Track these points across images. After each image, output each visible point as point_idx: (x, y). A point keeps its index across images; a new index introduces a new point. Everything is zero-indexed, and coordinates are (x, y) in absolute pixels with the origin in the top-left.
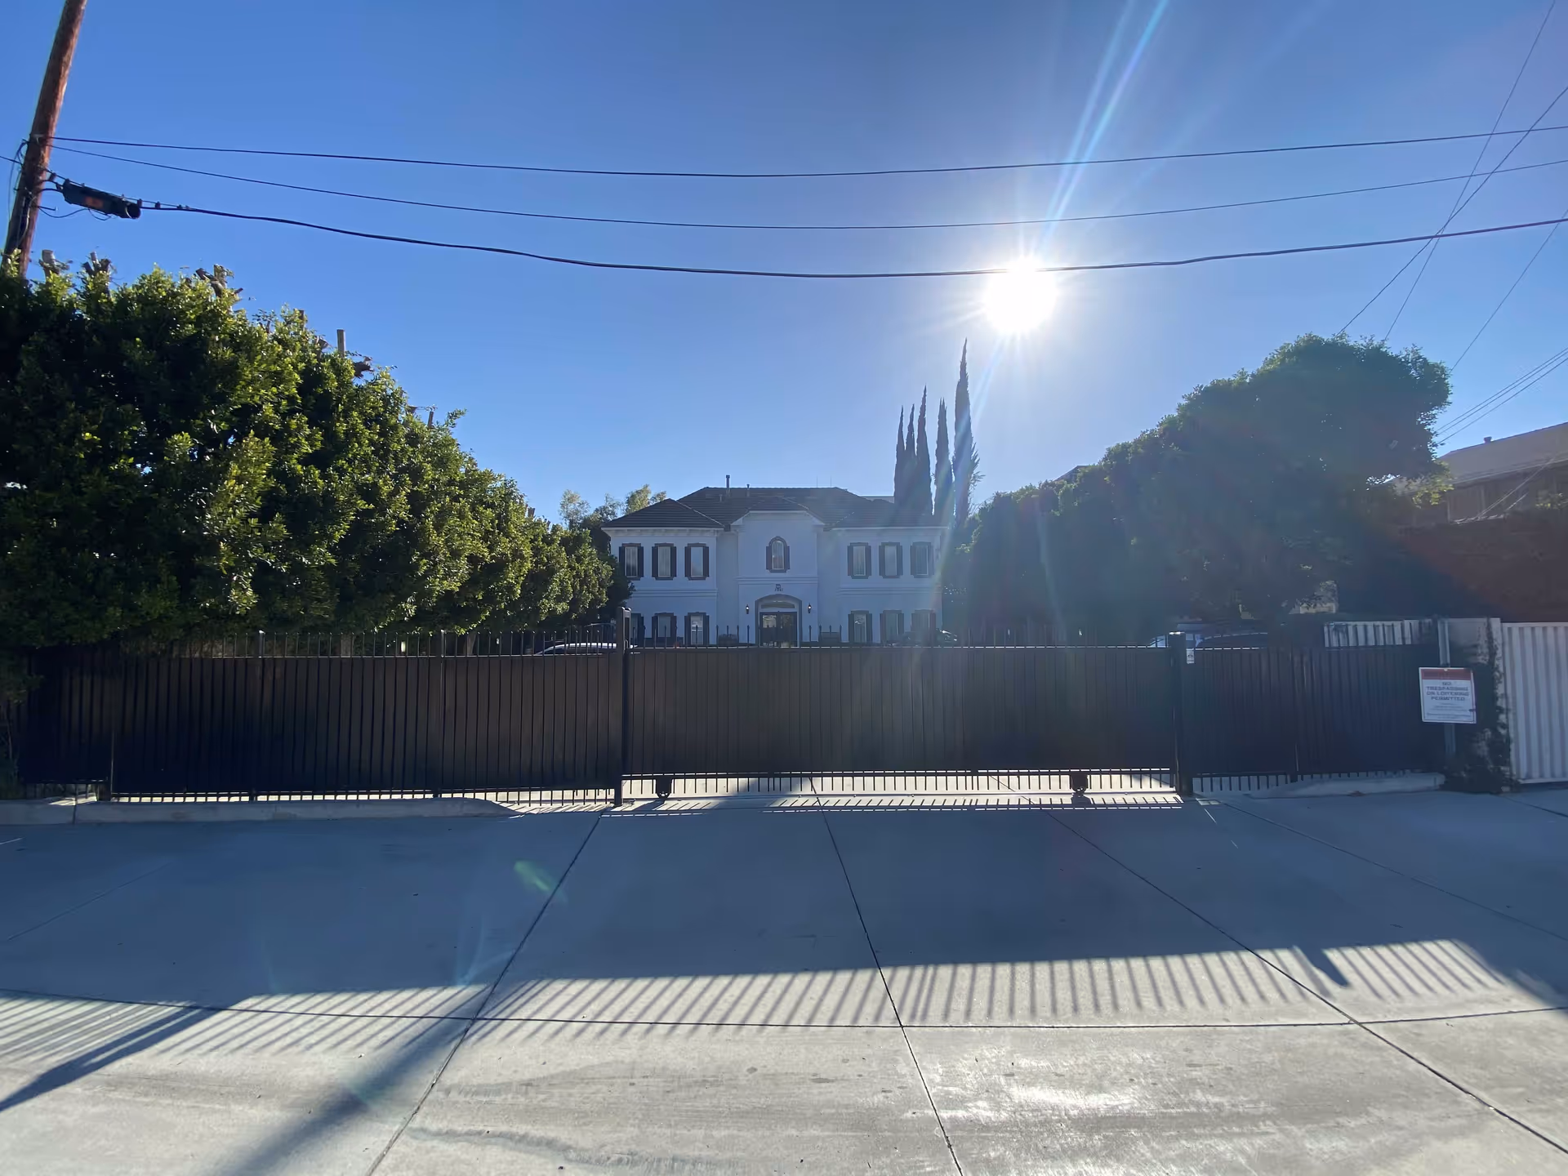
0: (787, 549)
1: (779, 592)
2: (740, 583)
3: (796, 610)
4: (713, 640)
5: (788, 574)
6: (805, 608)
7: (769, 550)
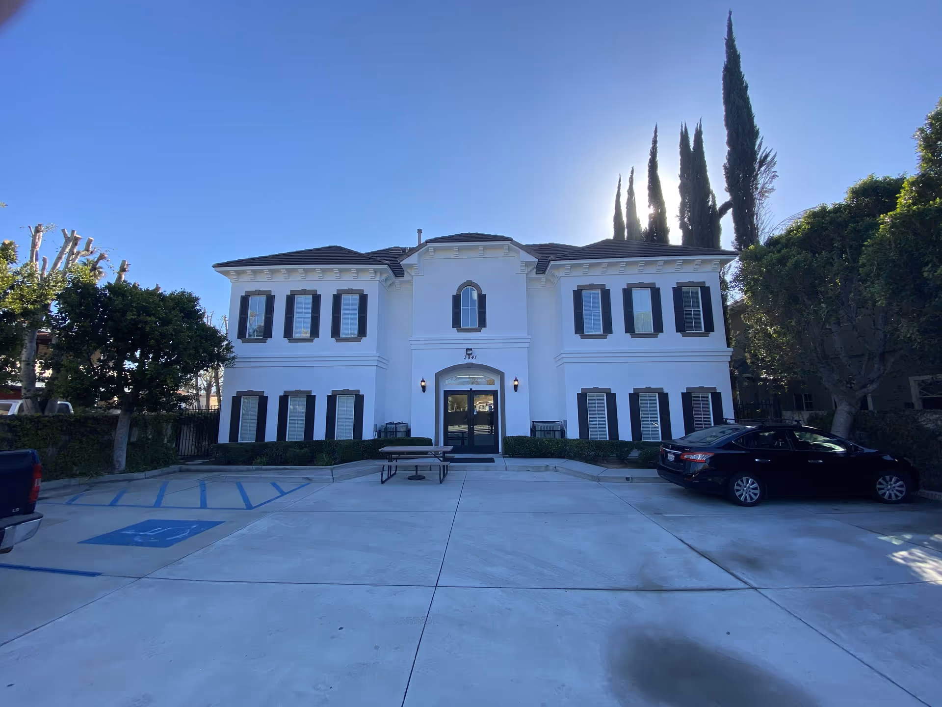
0: (482, 298)
1: (471, 361)
2: (413, 347)
3: (496, 387)
4: (368, 434)
5: (485, 333)
6: (510, 383)
7: (456, 300)
